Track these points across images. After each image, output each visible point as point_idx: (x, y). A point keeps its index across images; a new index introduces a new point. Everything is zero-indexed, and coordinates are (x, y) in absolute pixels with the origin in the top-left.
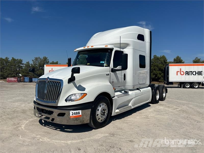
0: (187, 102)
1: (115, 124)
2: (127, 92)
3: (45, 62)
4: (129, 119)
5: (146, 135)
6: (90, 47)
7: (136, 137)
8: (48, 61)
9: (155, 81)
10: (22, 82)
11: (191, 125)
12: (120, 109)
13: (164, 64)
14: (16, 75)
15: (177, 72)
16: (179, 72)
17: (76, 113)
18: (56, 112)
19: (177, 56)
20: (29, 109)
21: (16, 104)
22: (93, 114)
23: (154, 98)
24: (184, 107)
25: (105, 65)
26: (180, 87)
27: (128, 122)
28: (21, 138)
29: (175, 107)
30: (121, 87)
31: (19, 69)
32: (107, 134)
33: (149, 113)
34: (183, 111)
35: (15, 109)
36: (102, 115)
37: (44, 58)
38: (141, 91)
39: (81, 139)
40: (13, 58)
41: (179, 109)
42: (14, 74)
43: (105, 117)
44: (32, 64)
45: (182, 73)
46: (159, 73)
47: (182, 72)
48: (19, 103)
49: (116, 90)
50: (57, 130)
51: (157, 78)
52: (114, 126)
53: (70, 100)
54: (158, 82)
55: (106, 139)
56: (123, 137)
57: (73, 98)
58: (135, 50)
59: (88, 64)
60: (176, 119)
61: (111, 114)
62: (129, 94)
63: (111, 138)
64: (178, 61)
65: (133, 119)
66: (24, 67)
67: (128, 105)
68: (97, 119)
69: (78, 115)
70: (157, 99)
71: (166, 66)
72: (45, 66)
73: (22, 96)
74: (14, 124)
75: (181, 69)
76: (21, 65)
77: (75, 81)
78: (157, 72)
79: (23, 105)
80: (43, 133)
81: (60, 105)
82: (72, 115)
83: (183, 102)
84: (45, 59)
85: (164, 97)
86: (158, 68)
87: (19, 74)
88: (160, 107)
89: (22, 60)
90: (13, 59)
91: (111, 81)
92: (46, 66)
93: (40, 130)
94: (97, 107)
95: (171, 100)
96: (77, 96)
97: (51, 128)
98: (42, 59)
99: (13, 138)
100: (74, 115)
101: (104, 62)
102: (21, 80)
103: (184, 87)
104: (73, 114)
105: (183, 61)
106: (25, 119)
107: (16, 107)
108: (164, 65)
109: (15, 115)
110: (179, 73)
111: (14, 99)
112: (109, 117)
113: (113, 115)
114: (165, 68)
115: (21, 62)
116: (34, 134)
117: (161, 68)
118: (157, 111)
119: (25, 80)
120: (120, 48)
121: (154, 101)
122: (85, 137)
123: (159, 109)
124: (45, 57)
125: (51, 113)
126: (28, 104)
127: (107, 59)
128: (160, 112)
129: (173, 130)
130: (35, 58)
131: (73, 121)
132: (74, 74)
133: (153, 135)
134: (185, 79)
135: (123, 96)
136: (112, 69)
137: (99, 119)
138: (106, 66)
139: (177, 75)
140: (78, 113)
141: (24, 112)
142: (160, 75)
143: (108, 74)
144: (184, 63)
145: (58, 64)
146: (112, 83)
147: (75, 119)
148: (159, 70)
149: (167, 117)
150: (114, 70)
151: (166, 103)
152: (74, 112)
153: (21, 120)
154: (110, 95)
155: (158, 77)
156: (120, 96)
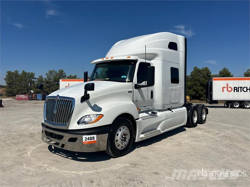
0: (233, 126)
1: (138, 152)
2: (155, 113)
3: (61, 75)
4: (157, 146)
5: (175, 166)
6: (110, 59)
7: (162, 168)
8: (64, 74)
9: (195, 99)
10: (34, 100)
11: (234, 155)
12: (145, 134)
13: (207, 77)
14: (27, 91)
15: (223, 88)
16: (225, 87)
17: (90, 139)
18: (67, 136)
19: (224, 68)
20: (39, 133)
21: (24, 126)
22: (111, 140)
23: (190, 121)
24: (229, 132)
25: (127, 80)
26: (227, 107)
27: (156, 149)
28: (25, 167)
29: (217, 132)
30: (147, 107)
31: (30, 84)
32: (128, 164)
33: (183, 139)
34: (227, 137)
35: (22, 132)
36: (123, 141)
37: (59, 71)
38: (173, 112)
39: (96, 170)
40: (23, 71)
41: (222, 135)
42: (25, 91)
43: (126, 143)
44: (46, 78)
45: (230, 89)
46: (201, 89)
47: (230, 87)
48: (28, 125)
49: (141, 110)
50: (69, 158)
51: (198, 95)
52: (138, 154)
53: (83, 123)
54: (200, 101)
55: (126, 170)
56: (146, 168)
57: (86, 120)
58: (164, 61)
59: (106, 79)
60: (216, 147)
61: (135, 139)
62: (157, 115)
63: (132, 168)
64: (225, 74)
65: (162, 146)
66: (36, 81)
67: (156, 129)
68: (117, 146)
69: (92, 140)
70: (195, 122)
71: (209, 81)
72: (60, 80)
73: (31, 116)
74: (19, 150)
75: (227, 84)
76: (33, 80)
77: (90, 100)
78: (198, 88)
79: (32, 128)
80: (52, 161)
81: (71, 128)
82: (85, 140)
83: (228, 125)
84: (61, 72)
85: (204, 119)
86: (199, 83)
87: (30, 90)
88: (197, 132)
89: (34, 74)
90: (24, 73)
91: (135, 99)
92: (62, 81)
93: (49, 158)
94: (116, 131)
95: (212, 122)
96: (92, 118)
97: (61, 155)
98: (58, 72)
99: (16, 166)
100: (88, 141)
101: (125, 77)
102: (32, 98)
103: (232, 107)
104: (87, 139)
105: (231, 74)
106: (32, 144)
107: (23, 130)
108: (207, 80)
109: (22, 139)
110: (225, 89)
111: (22, 120)
112: (131, 144)
113: (136, 141)
114: (207, 83)
115: (33, 76)
116: (40, 163)
117: (204, 83)
118: (193, 137)
119: (37, 98)
120: (146, 59)
121: (190, 124)
122: (100, 168)
123: (196, 135)
124: (61, 70)
125: (61, 137)
126: (38, 127)
127: (130, 73)
128: (197, 138)
129: (211, 160)
130: (49, 71)
131: (87, 148)
132: (88, 91)
133: (184, 167)
134: (234, 97)
135: (150, 118)
136: (136, 85)
137: (119, 145)
138: (128, 82)
139: (223, 91)
140: (92, 138)
141: (32, 135)
142: (202, 91)
143: (131, 91)
144: (232, 77)
145: (76, 78)
146: (135, 102)
147: (89, 145)
148: (201, 86)
149: (205, 144)
150: (137, 86)
151: (206, 127)
152: (87, 136)
153: (27, 146)
154: (133, 116)
155: (200, 94)
156: (146, 118)
